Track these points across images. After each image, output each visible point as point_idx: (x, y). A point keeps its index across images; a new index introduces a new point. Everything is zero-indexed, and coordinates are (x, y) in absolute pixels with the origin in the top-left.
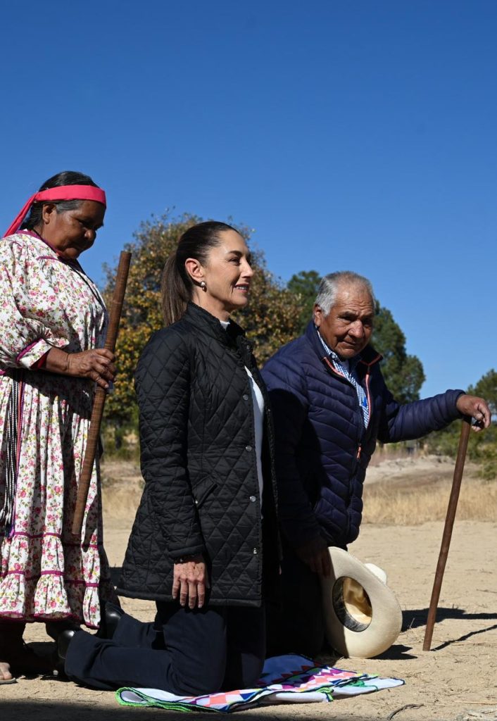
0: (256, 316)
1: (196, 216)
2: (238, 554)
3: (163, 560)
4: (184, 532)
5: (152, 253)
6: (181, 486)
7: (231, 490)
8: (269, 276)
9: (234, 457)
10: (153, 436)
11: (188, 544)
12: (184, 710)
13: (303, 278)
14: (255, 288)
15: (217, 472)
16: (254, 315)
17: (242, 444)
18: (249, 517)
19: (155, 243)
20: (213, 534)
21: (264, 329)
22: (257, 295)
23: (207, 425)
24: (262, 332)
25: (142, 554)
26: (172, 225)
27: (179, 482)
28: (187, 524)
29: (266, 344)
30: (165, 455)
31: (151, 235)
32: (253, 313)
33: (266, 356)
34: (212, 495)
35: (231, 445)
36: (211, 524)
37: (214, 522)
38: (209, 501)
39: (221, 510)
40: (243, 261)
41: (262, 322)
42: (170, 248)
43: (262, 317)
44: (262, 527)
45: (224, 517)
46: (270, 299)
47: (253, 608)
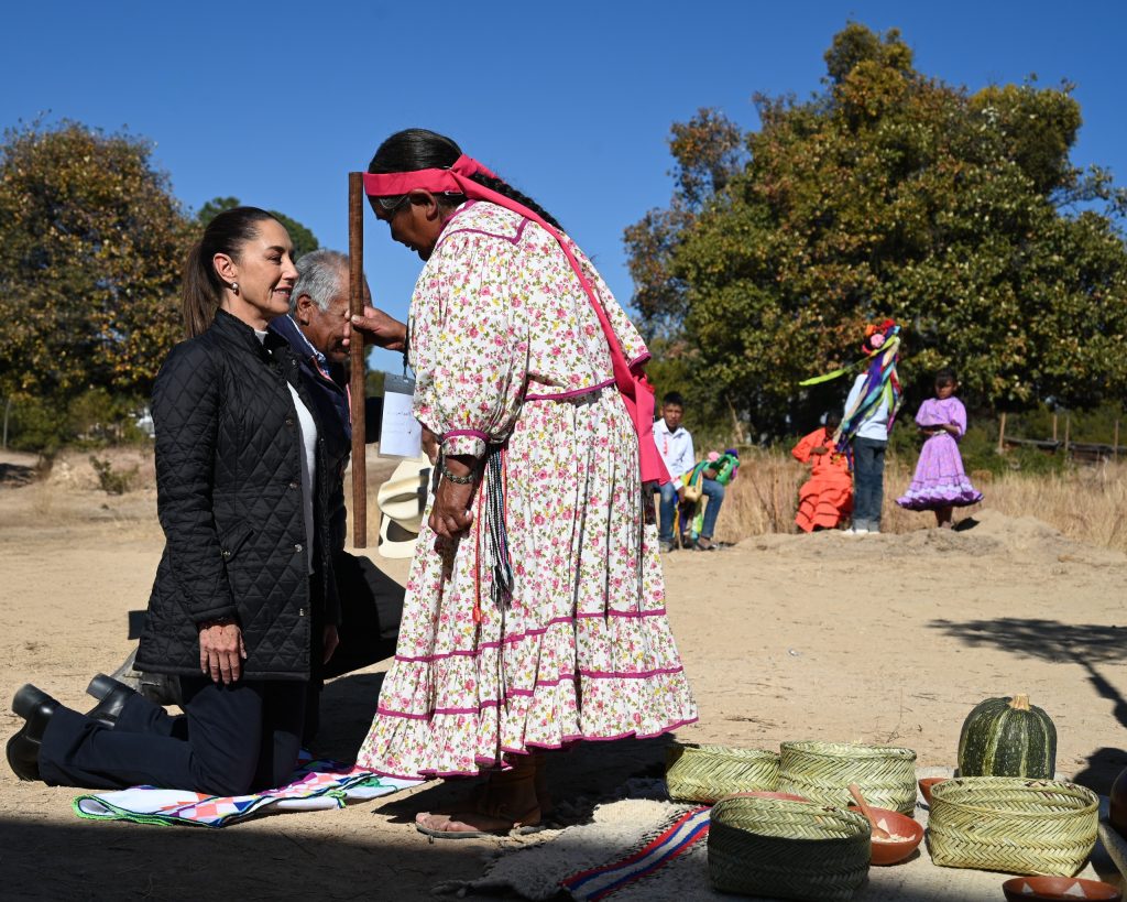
0: (160, 257)
1: (79, 123)
2: (282, 615)
3: (188, 625)
4: (208, 590)
5: (20, 171)
6: (205, 534)
7: (272, 538)
8: (177, 204)
9: (275, 497)
10: (171, 473)
11: (215, 604)
12: (163, 824)
13: (219, 207)
14: (158, 220)
15: (255, 516)
16: (156, 257)
17: (285, 480)
18: (296, 572)
19: (25, 158)
20: (250, 592)
21: (170, 275)
22: (161, 230)
23: (240, 458)
24: (168, 280)
25: (161, 618)
26: (47, 135)
27: (202, 529)
28: (213, 579)
29: (172, 295)
30: (185, 497)
31: (18, 147)
32: (155, 254)
33: (173, 311)
34: (247, 545)
35: (271, 482)
36: (247, 580)
37: (251, 578)
38: (245, 551)
39: (260, 563)
40: (285, 259)
41: (168, 266)
42: (45, 165)
43: (167, 259)
44: (310, 584)
45: (263, 571)
46: (179, 236)
47: (300, 682)
